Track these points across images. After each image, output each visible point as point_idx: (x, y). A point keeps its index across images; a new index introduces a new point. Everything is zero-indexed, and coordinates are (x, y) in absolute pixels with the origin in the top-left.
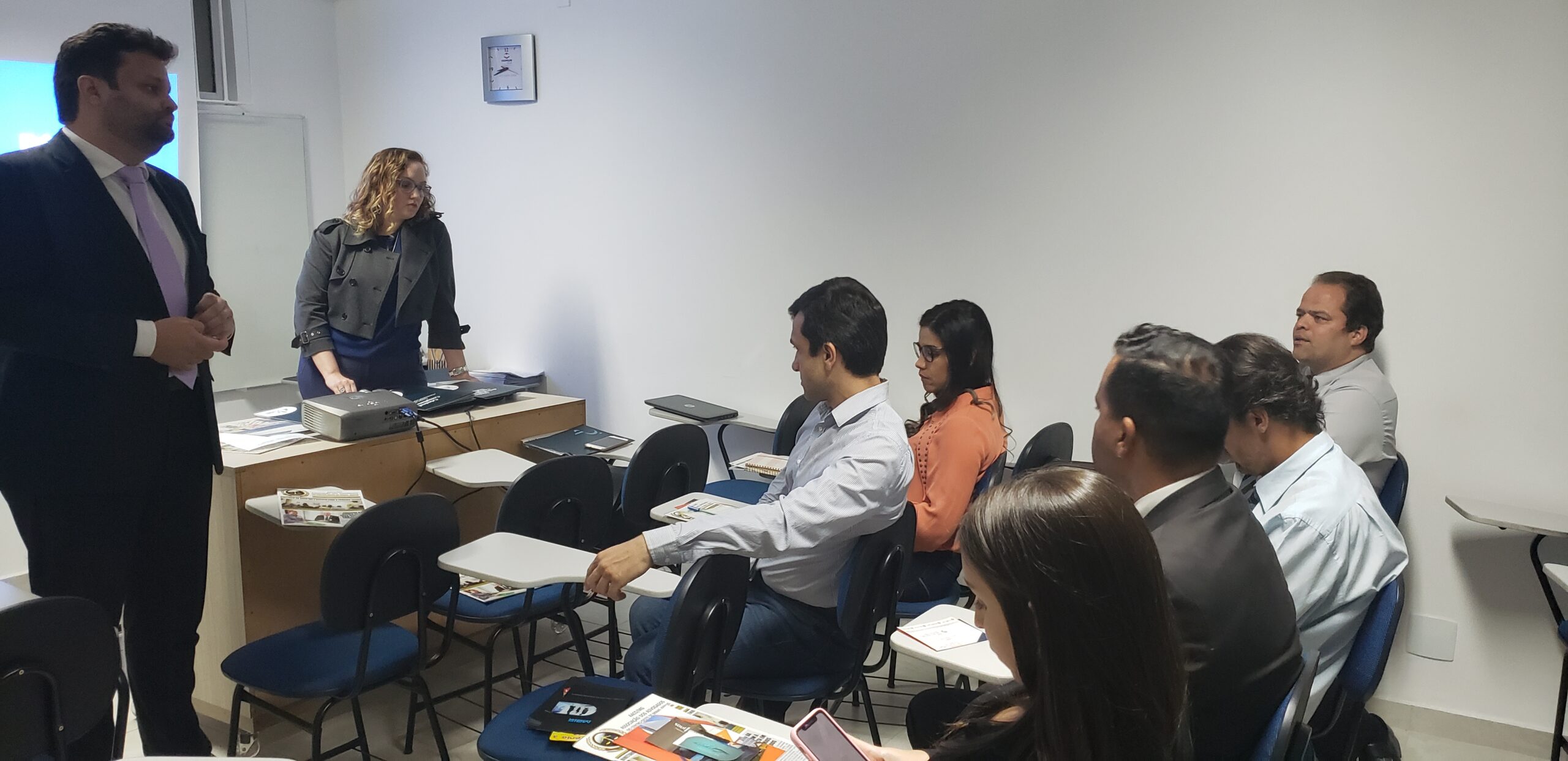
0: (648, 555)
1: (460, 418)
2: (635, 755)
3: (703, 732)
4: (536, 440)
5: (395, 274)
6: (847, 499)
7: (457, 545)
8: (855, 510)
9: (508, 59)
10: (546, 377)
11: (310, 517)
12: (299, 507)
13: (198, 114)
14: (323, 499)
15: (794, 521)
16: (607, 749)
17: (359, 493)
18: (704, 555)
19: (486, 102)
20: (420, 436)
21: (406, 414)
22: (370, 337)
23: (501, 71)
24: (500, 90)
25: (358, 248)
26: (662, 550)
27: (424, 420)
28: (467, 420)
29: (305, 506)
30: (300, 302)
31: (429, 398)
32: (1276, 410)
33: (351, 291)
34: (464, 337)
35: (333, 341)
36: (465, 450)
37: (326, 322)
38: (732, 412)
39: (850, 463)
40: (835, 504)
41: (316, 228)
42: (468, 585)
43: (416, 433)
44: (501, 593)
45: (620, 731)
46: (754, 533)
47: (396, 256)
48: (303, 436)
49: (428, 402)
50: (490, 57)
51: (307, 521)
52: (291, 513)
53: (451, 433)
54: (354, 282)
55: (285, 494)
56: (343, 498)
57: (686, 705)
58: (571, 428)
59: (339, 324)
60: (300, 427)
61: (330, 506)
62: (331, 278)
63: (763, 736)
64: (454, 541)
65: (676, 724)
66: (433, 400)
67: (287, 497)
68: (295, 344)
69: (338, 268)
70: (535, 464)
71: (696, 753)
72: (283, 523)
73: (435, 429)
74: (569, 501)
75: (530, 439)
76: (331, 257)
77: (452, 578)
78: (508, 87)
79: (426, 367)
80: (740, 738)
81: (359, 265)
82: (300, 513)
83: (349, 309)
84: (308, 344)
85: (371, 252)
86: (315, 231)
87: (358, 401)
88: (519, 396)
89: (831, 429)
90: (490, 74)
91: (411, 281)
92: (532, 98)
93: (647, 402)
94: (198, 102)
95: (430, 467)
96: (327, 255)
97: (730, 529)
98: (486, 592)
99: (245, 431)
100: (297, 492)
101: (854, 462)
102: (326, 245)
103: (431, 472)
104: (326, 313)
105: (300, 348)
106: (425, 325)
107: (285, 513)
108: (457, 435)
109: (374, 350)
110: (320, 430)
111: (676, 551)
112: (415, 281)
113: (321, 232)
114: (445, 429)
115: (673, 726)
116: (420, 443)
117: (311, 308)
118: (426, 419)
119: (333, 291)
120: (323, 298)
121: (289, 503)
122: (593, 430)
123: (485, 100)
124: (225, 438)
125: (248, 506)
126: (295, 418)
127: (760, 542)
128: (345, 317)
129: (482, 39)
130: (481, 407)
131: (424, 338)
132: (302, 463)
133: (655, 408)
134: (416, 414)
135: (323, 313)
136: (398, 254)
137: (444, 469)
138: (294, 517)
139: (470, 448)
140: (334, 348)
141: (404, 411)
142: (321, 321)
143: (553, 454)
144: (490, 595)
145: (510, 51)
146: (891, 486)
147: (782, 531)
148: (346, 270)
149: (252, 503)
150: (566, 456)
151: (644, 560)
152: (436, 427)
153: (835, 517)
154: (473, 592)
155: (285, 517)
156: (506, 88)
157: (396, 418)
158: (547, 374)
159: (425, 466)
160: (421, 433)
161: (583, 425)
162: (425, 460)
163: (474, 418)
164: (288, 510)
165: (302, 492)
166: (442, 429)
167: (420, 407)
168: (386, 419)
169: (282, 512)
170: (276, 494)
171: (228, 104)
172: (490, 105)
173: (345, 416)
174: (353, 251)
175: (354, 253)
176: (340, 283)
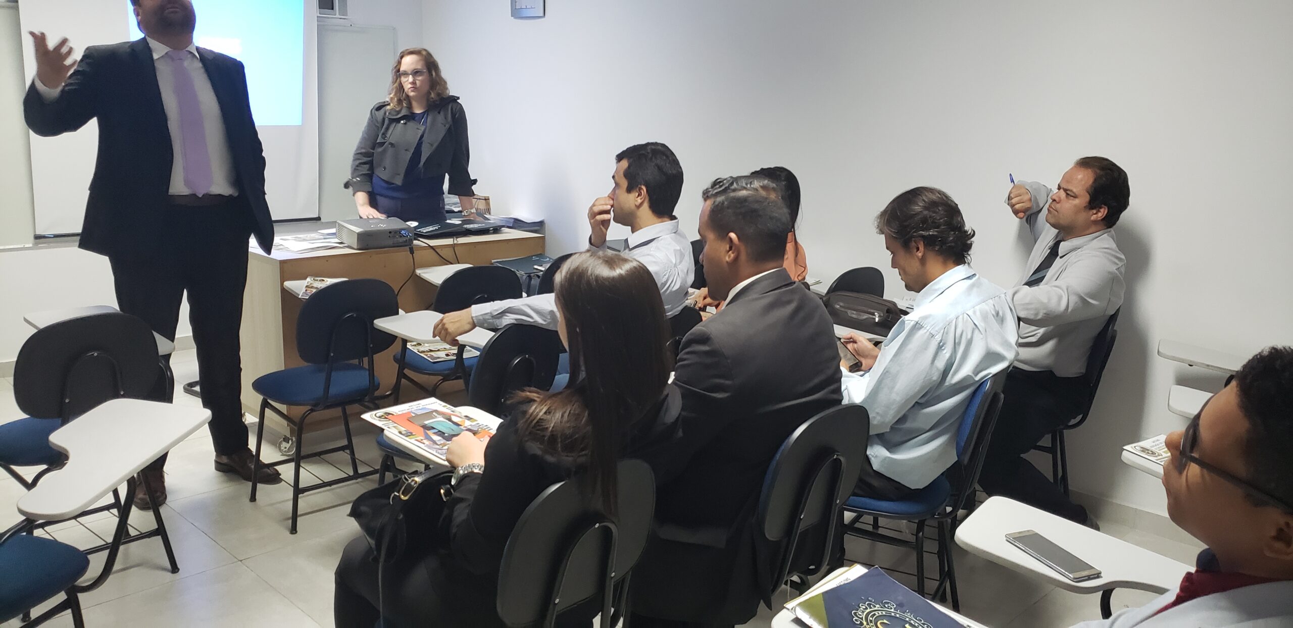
0: (471, 320)
1: (449, 241)
2: (396, 425)
3: (450, 420)
4: (503, 261)
5: (420, 140)
13: (318, 25)
16: (379, 420)
19: (513, 18)
20: (412, 251)
21: (404, 234)
24: (522, 8)
25: (398, 121)
26: (481, 318)
27: (419, 240)
28: (452, 243)
32: (930, 242)
33: (390, 151)
34: (474, 187)
36: (447, 263)
41: (372, 107)
42: (428, 352)
43: (410, 248)
45: (396, 413)
47: (423, 128)
48: (338, 245)
49: (433, 230)
52: (309, 291)
53: (437, 250)
54: (392, 145)
55: (311, 280)
57: (449, 404)
58: (531, 255)
59: (381, 173)
60: (336, 240)
62: (378, 142)
63: (487, 426)
65: (434, 413)
67: (312, 282)
68: (347, 185)
69: (383, 134)
71: (434, 428)
73: (426, 246)
76: (379, 127)
80: (471, 425)
81: (397, 133)
83: (388, 164)
85: (406, 124)
87: (373, 224)
88: (505, 231)
91: (434, 145)
92: (542, 14)
95: (418, 272)
96: (376, 125)
97: (527, 307)
100: (320, 280)
102: (376, 118)
103: (418, 275)
105: (349, 188)
107: (304, 291)
108: (442, 252)
111: (490, 319)
113: (374, 110)
114: (434, 247)
115: (430, 414)
116: (411, 255)
117: (362, 162)
118: (421, 239)
119: (379, 150)
120: (372, 155)
121: (311, 286)
123: (512, 16)
125: (286, 286)
127: (549, 318)
128: (385, 169)
130: (468, 235)
131: (446, 187)
132: (327, 261)
134: (412, 235)
135: (369, 165)
137: (427, 274)
138: (309, 294)
139: (450, 261)
140: (369, 189)
141: (403, 232)
144: (439, 358)
148: (388, 136)
149: (288, 284)
151: (469, 323)
152: (427, 245)
154: (429, 355)
155: (303, 293)
156: (525, 7)
157: (397, 237)
158: (545, 222)
159: (414, 271)
160: (412, 248)
161: (541, 254)
162: (414, 267)
163: (458, 242)
164: (308, 289)
165: (323, 280)
166: (432, 247)
167: (422, 232)
168: (389, 237)
169: (304, 290)
170: (305, 279)
171: (341, 18)
172: (516, 20)
173: (359, 232)
174: (393, 122)
175: (394, 125)
176: (384, 145)
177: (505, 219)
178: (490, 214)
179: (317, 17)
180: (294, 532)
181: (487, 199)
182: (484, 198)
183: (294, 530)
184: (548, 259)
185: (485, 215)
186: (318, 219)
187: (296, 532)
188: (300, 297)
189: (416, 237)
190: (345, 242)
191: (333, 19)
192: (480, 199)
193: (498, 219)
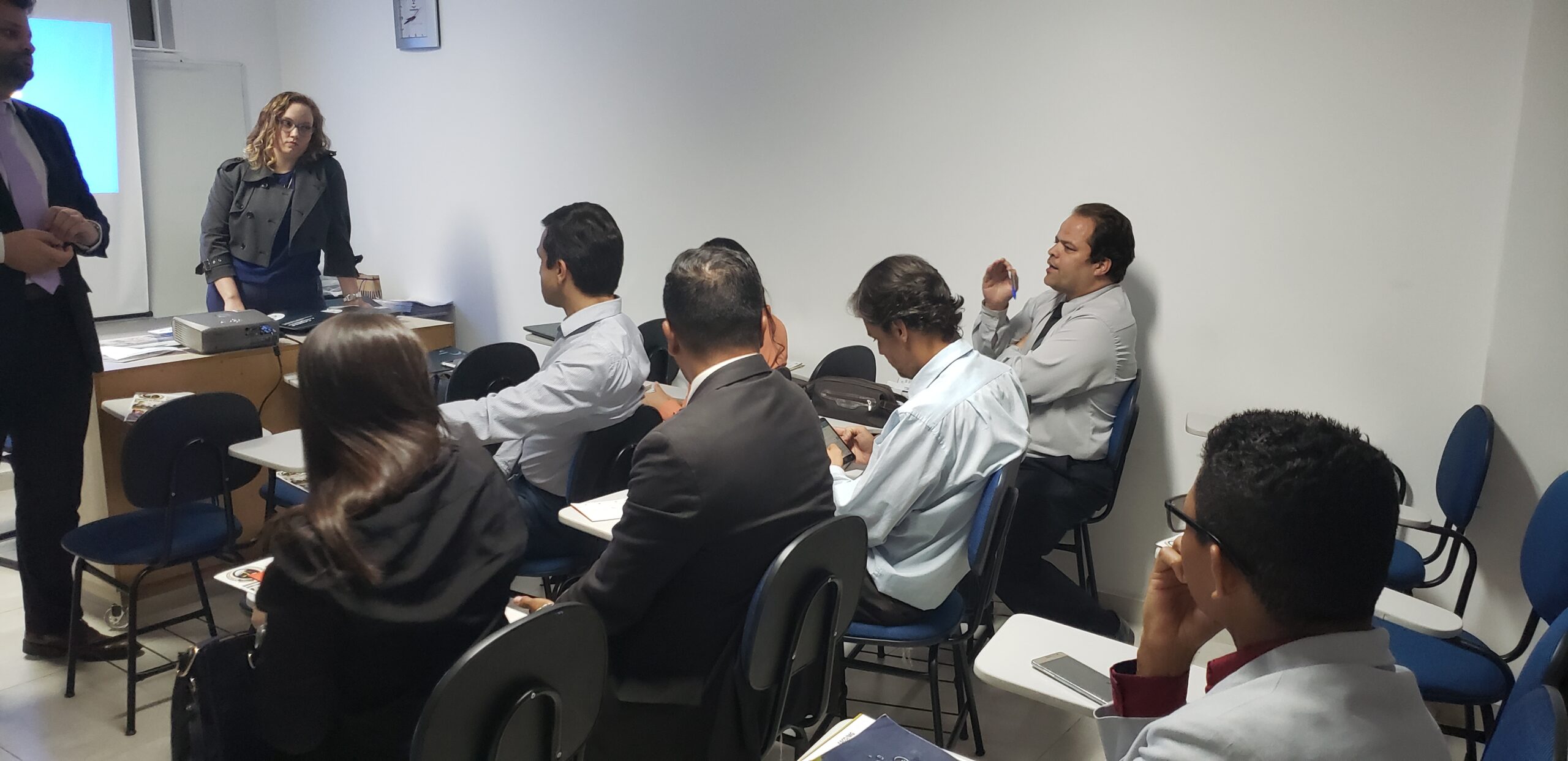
5: (288, 208)
6: (553, 398)
8: (562, 408)
9: (415, 9)
10: (453, 307)
12: (148, 407)
13: (133, 61)
19: (398, 50)
20: (277, 352)
22: (267, 265)
23: (410, 20)
24: (410, 38)
25: (257, 184)
27: (286, 338)
30: (205, 233)
32: (912, 322)
33: (249, 223)
35: (235, 268)
37: (227, 251)
39: (558, 366)
40: (541, 402)
41: (219, 166)
43: (274, 348)
47: (290, 193)
48: (175, 349)
49: (300, 322)
50: (401, 7)
52: (138, 412)
54: (251, 215)
55: (141, 397)
58: (437, 348)
59: (239, 253)
62: (231, 211)
66: (307, 321)
67: (142, 399)
68: (199, 270)
69: (238, 201)
76: (232, 193)
78: (416, 35)
81: (256, 200)
83: (247, 240)
84: (211, 271)
85: (268, 188)
86: (219, 170)
90: (401, 22)
91: (303, 214)
92: (436, 45)
93: (525, 329)
94: (133, 50)
95: (287, 378)
96: (228, 190)
100: (153, 396)
101: (562, 367)
102: (227, 180)
103: (287, 382)
104: (227, 244)
105: (204, 274)
109: (270, 276)
110: (188, 344)
112: (305, 215)
113: (223, 170)
116: (276, 357)
117: (213, 239)
118: (286, 335)
119: (233, 222)
120: (225, 229)
121: (140, 405)
122: (458, 351)
123: (397, 47)
125: (105, 407)
128: (244, 246)
132: (162, 371)
133: (533, 334)
134: (275, 331)
135: (225, 243)
136: (292, 190)
138: (137, 415)
140: (235, 274)
141: (264, 328)
142: (221, 250)
148: (244, 203)
149: (108, 404)
153: (539, 412)
155: (129, 415)
156: (414, 36)
157: (257, 334)
158: (455, 304)
159: (281, 378)
160: (278, 347)
161: (450, 347)
162: (281, 372)
164: (135, 409)
165: (158, 397)
167: (291, 327)
168: (246, 335)
169: (130, 411)
170: (132, 396)
171: (166, 52)
172: (402, 52)
173: (206, 331)
174: (252, 187)
175: (252, 189)
176: (239, 216)
177: (401, 304)
178: (380, 298)
180: (131, 732)
181: (376, 279)
182: (372, 278)
183: (131, 729)
184: (460, 353)
185: (374, 300)
186: (149, 314)
187: (134, 732)
188: (125, 420)
189: (282, 332)
190: (186, 344)
191: (157, 54)
192: (366, 279)
193: (391, 304)
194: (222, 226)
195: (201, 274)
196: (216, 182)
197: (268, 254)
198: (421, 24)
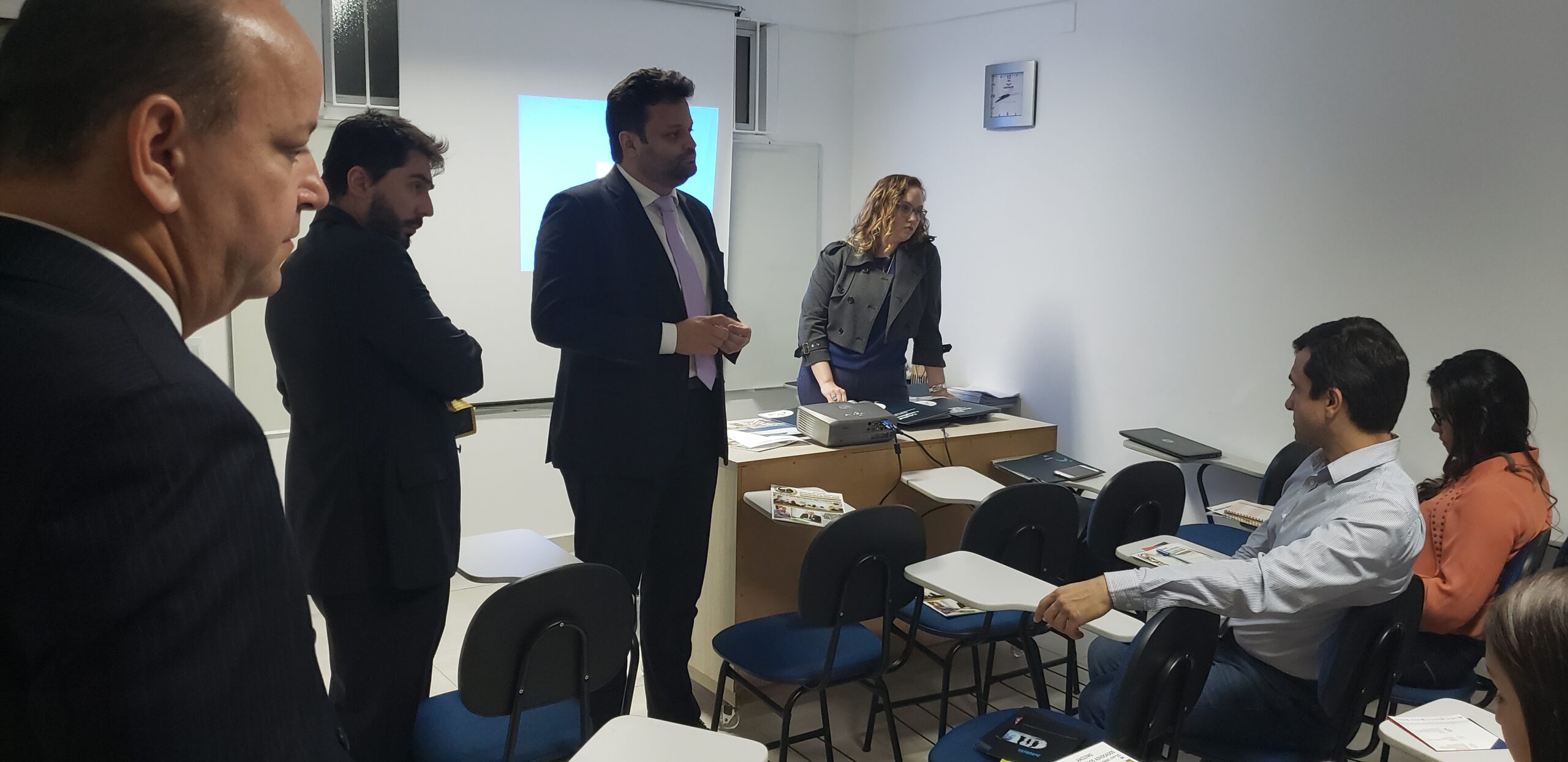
0: (1108, 598)
1: (935, 434)
4: (1006, 461)
5: (888, 294)
6: (1338, 565)
7: (924, 559)
9: (1011, 85)
10: (1020, 399)
11: (796, 514)
12: (787, 503)
13: (733, 144)
14: (809, 499)
15: (1273, 582)
17: (840, 496)
18: (1168, 605)
19: (985, 129)
20: (898, 451)
21: (887, 426)
22: (862, 352)
23: (1003, 97)
24: (999, 116)
25: (858, 269)
26: (1124, 594)
27: (902, 434)
28: (942, 436)
29: (793, 504)
30: (804, 316)
31: (909, 412)
33: (849, 309)
34: (946, 356)
35: (830, 353)
36: (939, 465)
37: (825, 335)
38: (1215, 452)
39: (1345, 526)
40: (1323, 569)
41: (823, 249)
42: (932, 597)
43: (895, 445)
44: (962, 609)
46: (1227, 590)
47: (890, 278)
48: (797, 439)
49: (907, 416)
50: (993, 85)
51: (793, 517)
52: (781, 509)
53: (926, 447)
54: (852, 300)
55: (777, 491)
56: (827, 500)
58: (1041, 453)
59: (836, 338)
60: (794, 430)
61: (814, 506)
62: (832, 296)
64: (921, 554)
66: (912, 414)
67: (779, 493)
68: (798, 354)
69: (839, 286)
70: (1004, 487)
72: (773, 518)
74: (1033, 527)
75: (1000, 461)
76: (834, 276)
77: (916, 590)
78: (1007, 114)
79: (909, 381)
81: (857, 285)
82: (788, 509)
83: (846, 325)
84: (809, 354)
85: (868, 273)
86: (822, 253)
88: (993, 416)
89: (1325, 485)
90: (992, 101)
91: (901, 301)
92: (1031, 123)
93: (1122, 433)
95: (905, 478)
96: (830, 274)
97: (1199, 583)
98: (948, 607)
99: (749, 430)
100: (787, 490)
101: (1351, 527)
102: (830, 264)
103: (906, 483)
104: (826, 327)
105: (802, 357)
106: (911, 342)
107: (775, 509)
108: (932, 450)
109: (863, 363)
110: (811, 434)
111: (1138, 597)
112: (905, 301)
113: (826, 253)
114: (922, 444)
116: (896, 456)
117: (813, 322)
118: (904, 432)
119: (833, 307)
120: (825, 314)
121: (779, 500)
122: (1062, 457)
123: (984, 127)
124: (732, 434)
125: (747, 499)
126: (791, 421)
127: (1231, 600)
128: (842, 332)
129: (987, 67)
130: (955, 424)
131: (909, 354)
132: (794, 463)
133: (1130, 440)
134: (895, 427)
135: (823, 327)
136: (892, 276)
137: (919, 482)
138: (783, 513)
139: (943, 464)
140: (830, 360)
141: (885, 423)
142: (821, 334)
143: (1022, 478)
144: (952, 610)
145: (1013, 78)
146: (1394, 556)
147: (1258, 592)
148: (845, 289)
149: (748, 495)
150: (1034, 483)
151: (1104, 602)
152: (913, 441)
154: (936, 605)
155: (775, 512)
157: (877, 429)
158: (1020, 394)
159: (900, 477)
160: (898, 444)
161: (1052, 451)
162: (900, 472)
163: (948, 435)
164: (778, 506)
166: (918, 443)
167: (899, 420)
168: (868, 429)
169: (774, 506)
170: (770, 489)
171: (756, 134)
172: (990, 131)
173: (832, 423)
174: (852, 271)
175: (853, 274)
176: (840, 301)
177: (969, 394)
179: (734, 133)
191: (751, 136)
193: (958, 393)
194: (822, 310)
195: (799, 357)
196: (818, 264)
197: (865, 340)
198: (1016, 102)
